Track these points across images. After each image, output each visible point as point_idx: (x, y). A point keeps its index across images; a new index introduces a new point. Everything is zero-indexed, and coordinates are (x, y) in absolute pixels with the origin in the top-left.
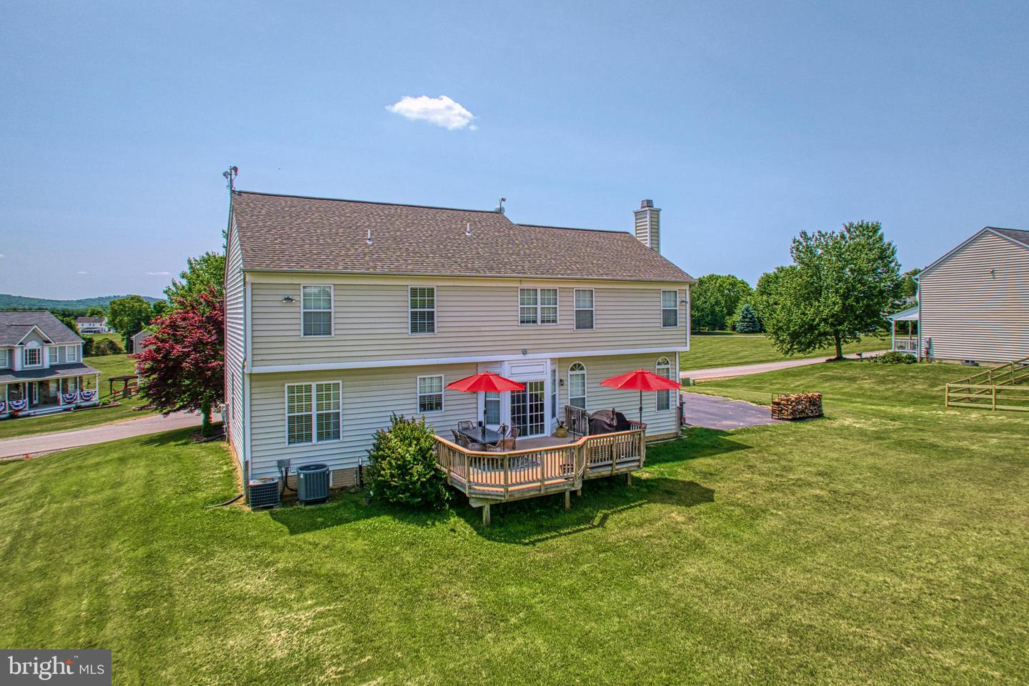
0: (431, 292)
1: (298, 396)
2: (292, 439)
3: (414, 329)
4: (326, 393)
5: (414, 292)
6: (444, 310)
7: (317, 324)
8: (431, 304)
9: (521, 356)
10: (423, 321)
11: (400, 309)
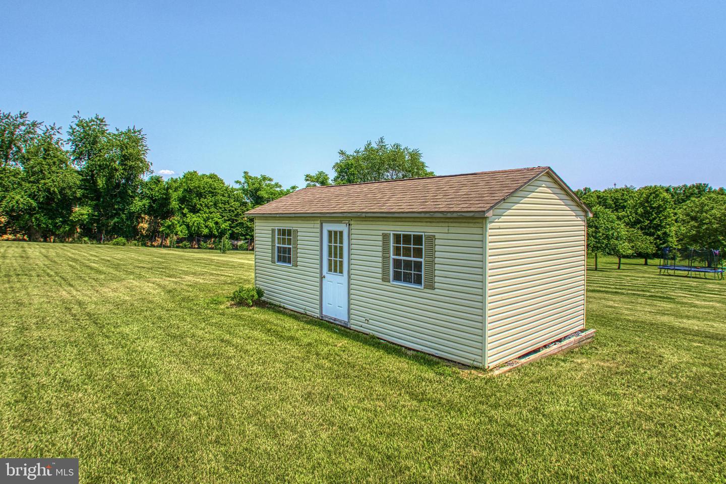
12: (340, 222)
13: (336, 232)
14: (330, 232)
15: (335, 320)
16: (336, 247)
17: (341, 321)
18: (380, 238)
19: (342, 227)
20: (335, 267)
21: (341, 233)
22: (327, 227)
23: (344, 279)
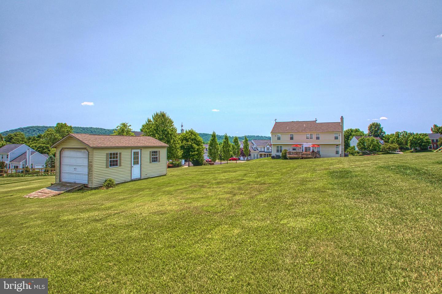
0: (293, 135)
1: (278, 147)
2: (277, 152)
3: (291, 139)
4: (281, 147)
5: (290, 135)
6: (295, 137)
7: (279, 139)
8: (293, 136)
9: (306, 143)
10: (292, 138)
11: (289, 137)
12: (138, 149)
13: (136, 152)
14: (134, 152)
15: (137, 179)
16: (136, 157)
17: (138, 178)
18: (149, 152)
19: (139, 151)
20: (136, 163)
21: (138, 152)
22: (133, 151)
23: (139, 166)
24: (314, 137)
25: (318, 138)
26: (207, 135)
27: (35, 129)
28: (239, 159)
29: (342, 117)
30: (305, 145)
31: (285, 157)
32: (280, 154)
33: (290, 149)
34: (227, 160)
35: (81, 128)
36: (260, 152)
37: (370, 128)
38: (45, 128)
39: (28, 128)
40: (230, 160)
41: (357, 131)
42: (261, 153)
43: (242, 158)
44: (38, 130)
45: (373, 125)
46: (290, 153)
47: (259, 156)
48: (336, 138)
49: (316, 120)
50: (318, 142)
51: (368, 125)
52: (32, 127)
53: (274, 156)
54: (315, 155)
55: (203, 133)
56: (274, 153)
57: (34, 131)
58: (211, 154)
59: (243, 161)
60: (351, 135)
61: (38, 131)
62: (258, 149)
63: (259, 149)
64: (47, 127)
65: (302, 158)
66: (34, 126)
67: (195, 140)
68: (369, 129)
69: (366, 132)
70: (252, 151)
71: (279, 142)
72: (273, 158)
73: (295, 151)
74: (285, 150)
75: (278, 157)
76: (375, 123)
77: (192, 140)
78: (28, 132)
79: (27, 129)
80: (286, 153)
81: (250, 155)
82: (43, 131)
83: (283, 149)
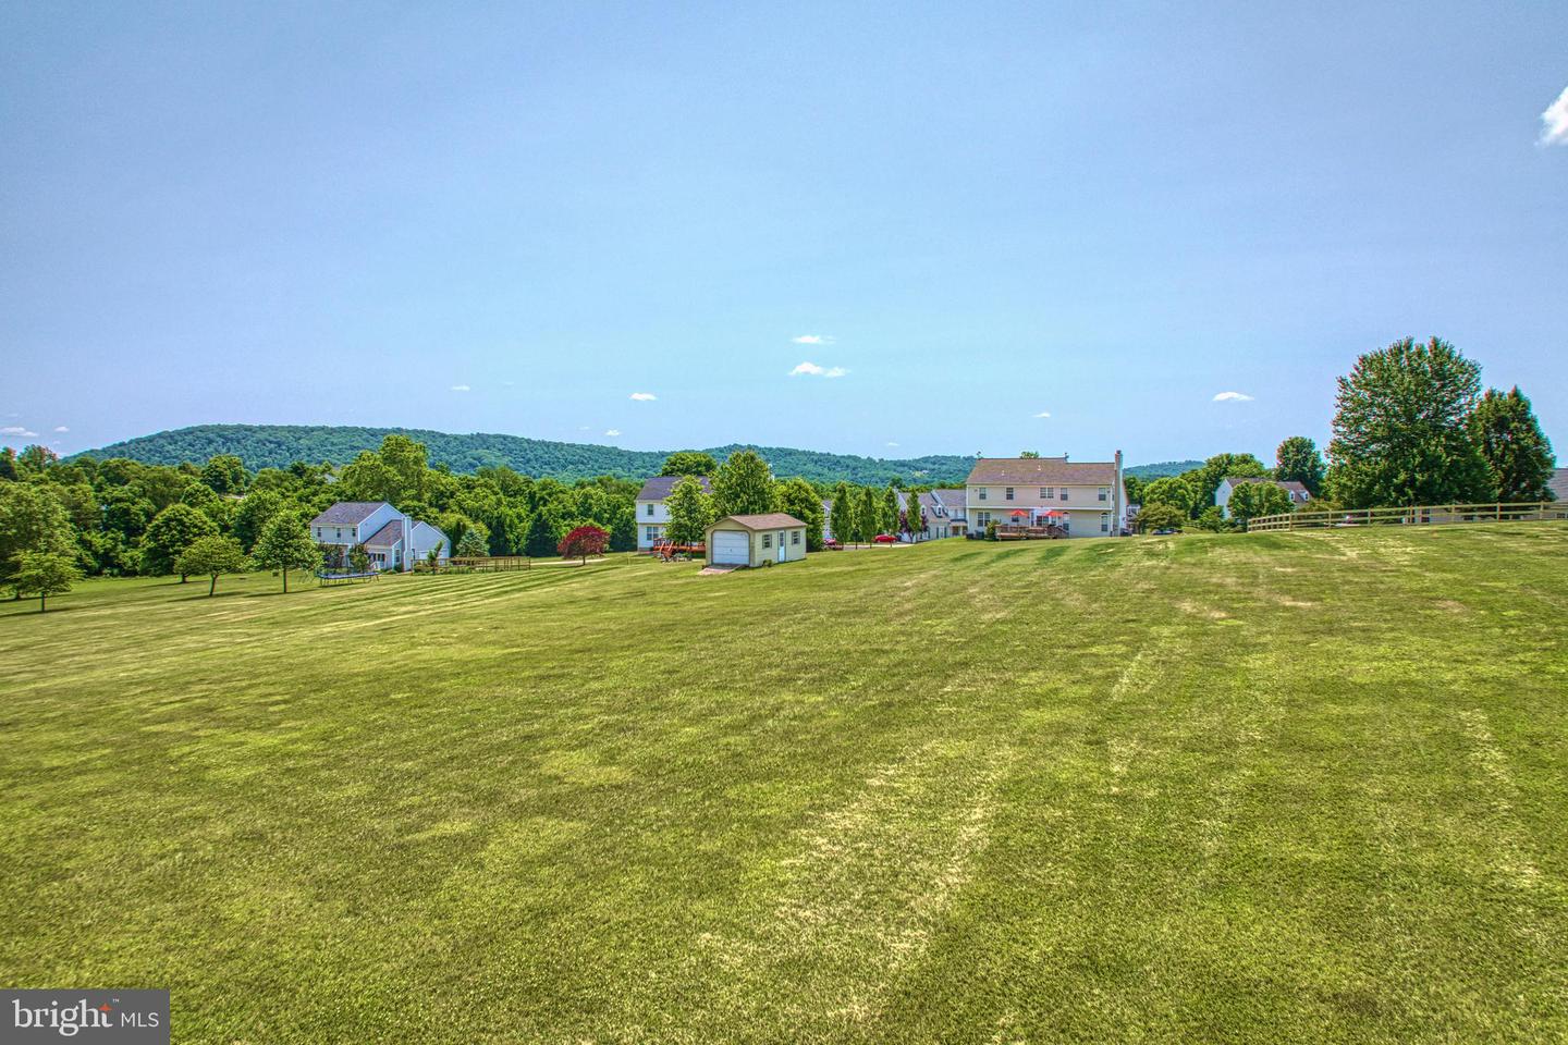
0: (1012, 488)
1: (980, 515)
2: (978, 526)
3: (1007, 499)
4: (988, 515)
5: (1008, 488)
6: (1017, 494)
7: (983, 496)
8: (1012, 492)
9: (1040, 508)
10: (1010, 497)
11: (1003, 493)
15: (783, 561)
20: (782, 545)
24: (1057, 493)
25: (1064, 497)
26: (790, 454)
27: (211, 436)
28: (899, 539)
29: (1119, 452)
30: (1038, 512)
31: (992, 537)
32: (984, 529)
33: (1006, 520)
34: (869, 541)
35: (364, 429)
36: (952, 521)
37: (1284, 451)
38: (246, 430)
39: (190, 431)
40: (876, 542)
41: (1245, 460)
42: (954, 524)
43: (906, 536)
44: (221, 441)
45: (1292, 443)
46: (1004, 528)
47: (950, 532)
48: (1102, 498)
49: (1067, 457)
50: (1065, 506)
51: (1278, 444)
52: (202, 429)
53: (972, 535)
54: (1057, 532)
55: (778, 449)
56: (973, 528)
57: (210, 442)
58: (835, 527)
59: (908, 543)
60: (1225, 472)
61: (223, 443)
62: (947, 515)
63: (951, 514)
64: (250, 430)
65: (1028, 538)
66: (207, 426)
67: (807, 500)
68: (1280, 457)
69: (1271, 462)
70: (931, 518)
71: (983, 505)
72: (970, 537)
73: (1015, 524)
74: (996, 522)
75: (980, 537)
76: (1297, 438)
77: (802, 501)
78: (190, 445)
79: (186, 434)
80: (994, 529)
81: (926, 529)
82: (239, 443)
83: (993, 517)
